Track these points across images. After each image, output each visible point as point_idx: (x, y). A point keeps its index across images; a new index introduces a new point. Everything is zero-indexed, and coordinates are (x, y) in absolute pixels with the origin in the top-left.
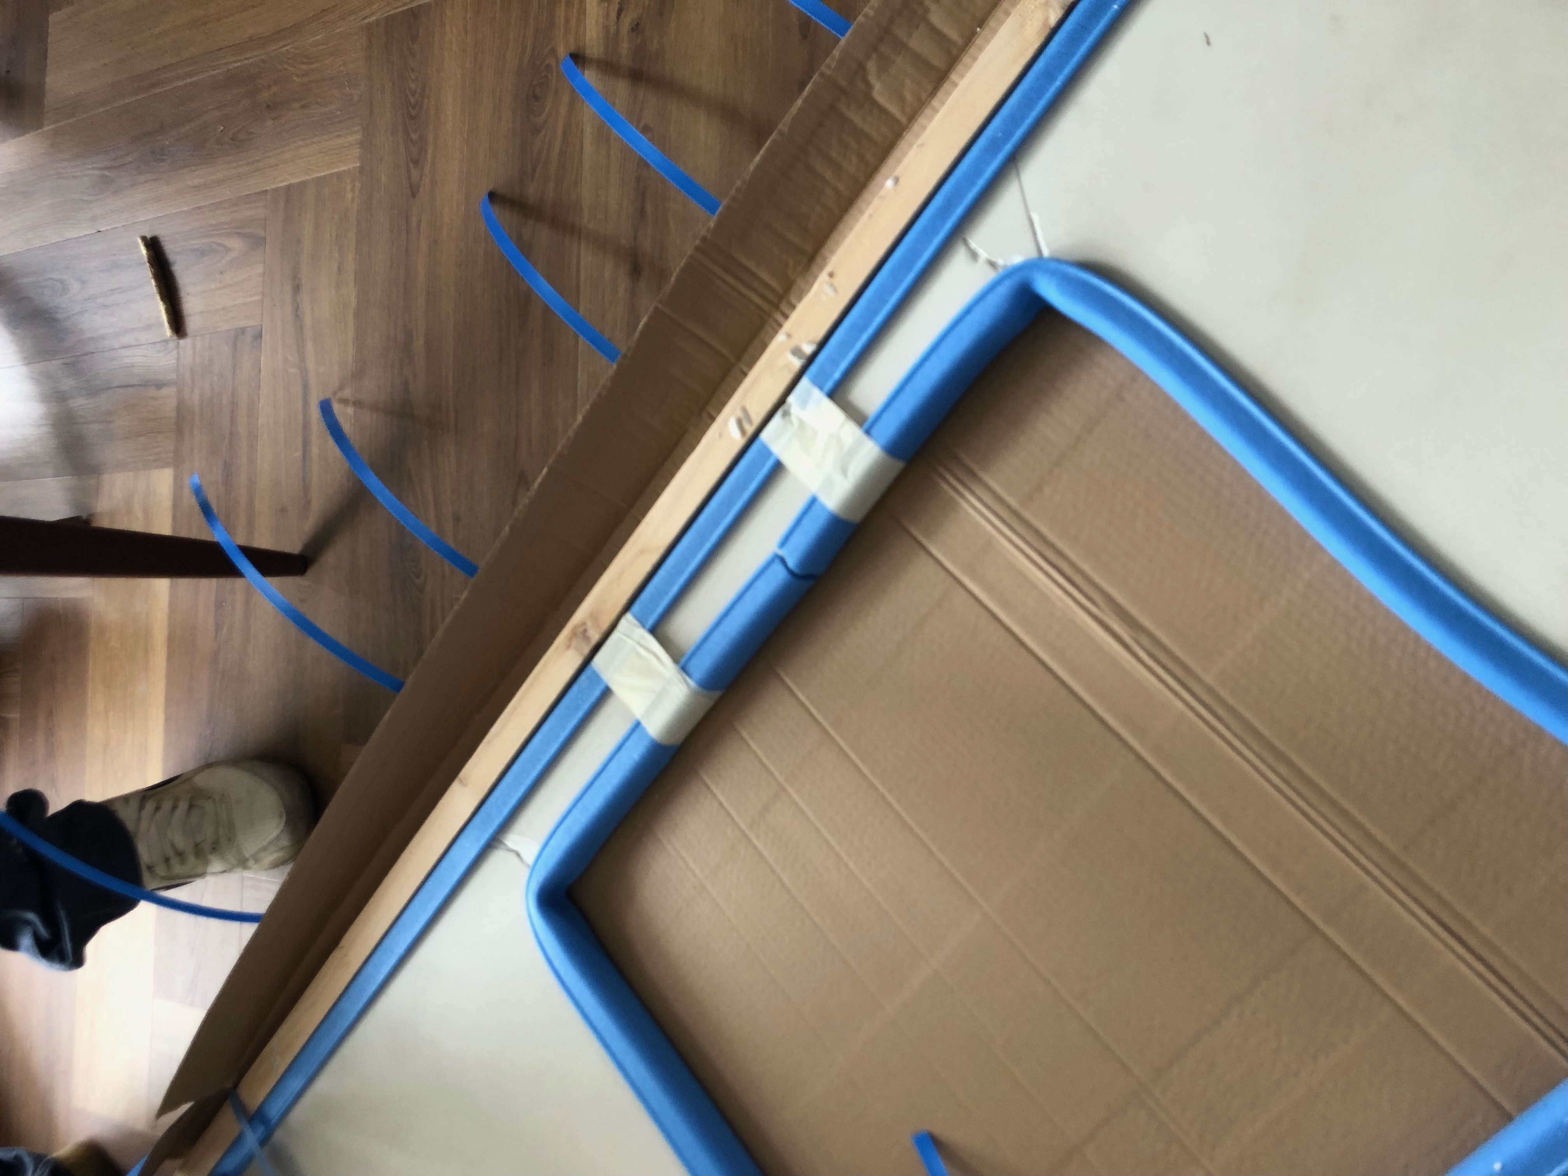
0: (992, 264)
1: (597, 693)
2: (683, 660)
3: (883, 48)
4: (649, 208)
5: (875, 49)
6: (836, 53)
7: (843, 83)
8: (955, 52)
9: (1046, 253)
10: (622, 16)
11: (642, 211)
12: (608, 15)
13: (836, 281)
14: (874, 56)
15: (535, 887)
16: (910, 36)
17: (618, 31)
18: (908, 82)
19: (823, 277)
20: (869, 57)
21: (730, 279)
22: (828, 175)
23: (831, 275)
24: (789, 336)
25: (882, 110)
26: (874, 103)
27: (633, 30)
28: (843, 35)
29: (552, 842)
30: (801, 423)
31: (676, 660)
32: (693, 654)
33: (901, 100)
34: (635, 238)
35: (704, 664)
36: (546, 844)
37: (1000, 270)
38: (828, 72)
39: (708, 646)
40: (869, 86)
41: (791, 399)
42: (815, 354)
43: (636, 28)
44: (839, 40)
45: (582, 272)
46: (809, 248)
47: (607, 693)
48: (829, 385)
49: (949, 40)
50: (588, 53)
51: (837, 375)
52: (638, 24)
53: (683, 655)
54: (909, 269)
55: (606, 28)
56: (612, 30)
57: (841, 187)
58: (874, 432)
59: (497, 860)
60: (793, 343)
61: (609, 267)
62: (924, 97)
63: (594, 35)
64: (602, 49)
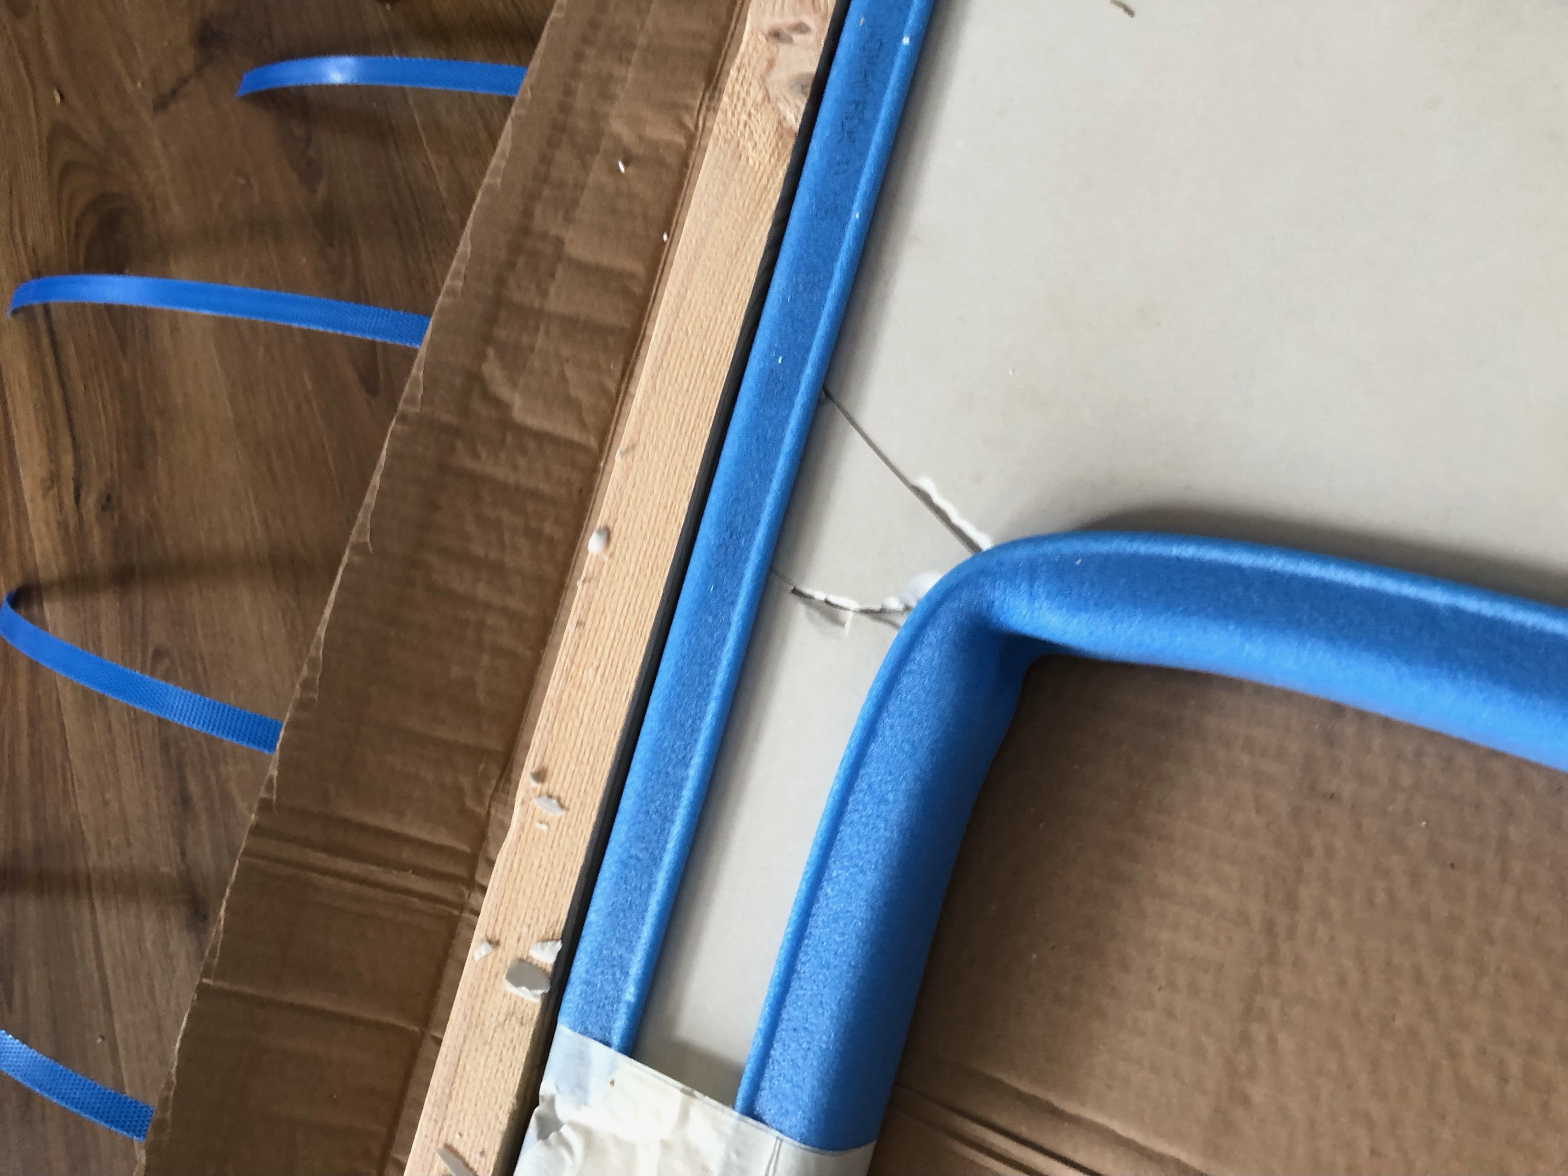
0: (879, 614)
3: (501, 333)
4: (194, 788)
5: (488, 338)
6: (417, 371)
7: (447, 417)
8: (638, 290)
9: (985, 543)
10: (83, 494)
11: (185, 800)
12: (61, 504)
13: (554, 784)
14: (491, 352)
16: (544, 294)
17: (81, 521)
18: (570, 372)
19: (526, 782)
20: (482, 357)
21: (344, 865)
22: (482, 591)
23: (540, 776)
24: (494, 943)
25: (542, 437)
26: (521, 430)
27: (103, 509)
28: (420, 340)
30: (587, 1134)
33: (572, 405)
34: (183, 854)
37: (902, 621)
38: (414, 410)
40: (501, 406)
41: (547, 1088)
42: (566, 961)
43: (107, 503)
44: (416, 351)
45: (108, 959)
46: (494, 744)
48: (620, 1024)
49: (621, 274)
50: (44, 576)
51: (630, 994)
52: (109, 498)
54: (703, 696)
55: (63, 525)
56: (72, 522)
57: (514, 603)
58: (766, 1103)
60: (508, 954)
61: (150, 926)
62: (612, 386)
63: (47, 544)
64: (63, 560)
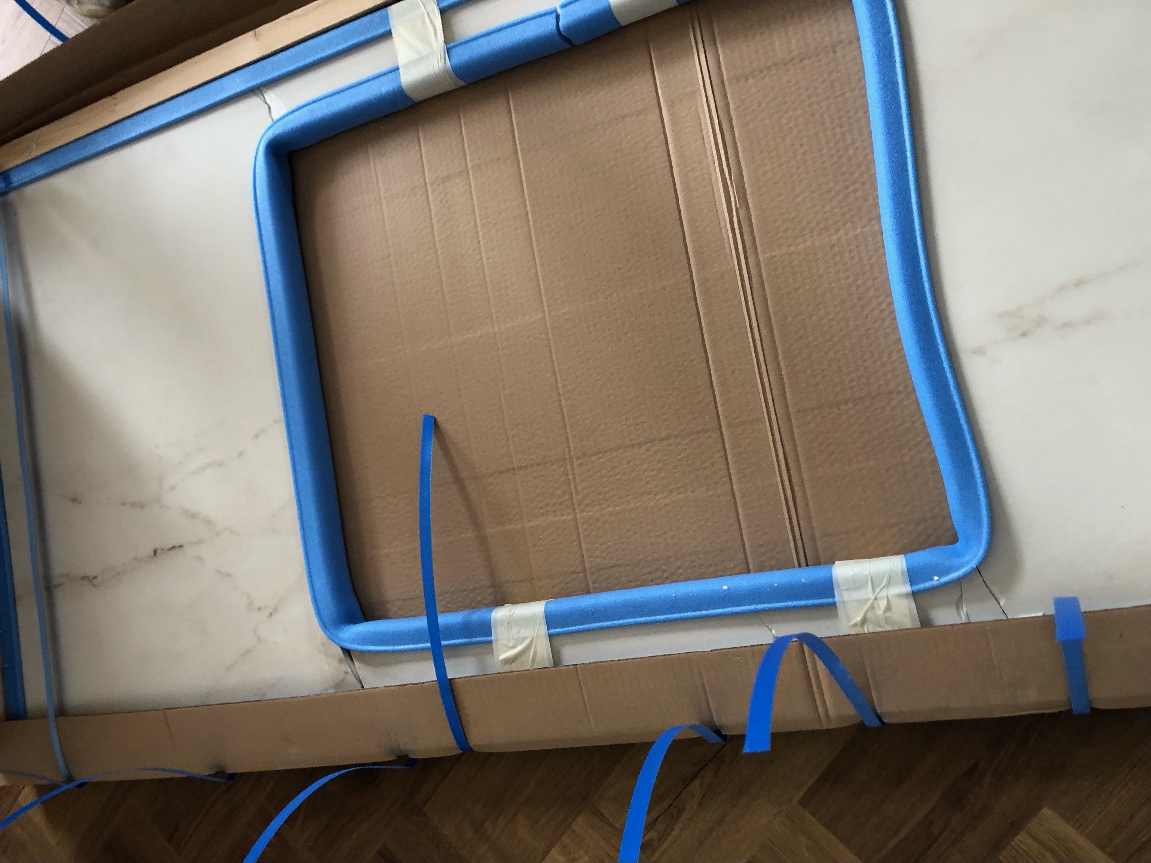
1: (381, 31)
2: (452, 44)
15: (270, 135)
29: (297, 113)
31: (446, 42)
32: (461, 44)
35: (463, 55)
36: (292, 112)
39: (473, 44)
47: (387, 35)
53: (454, 41)
59: (253, 103)
